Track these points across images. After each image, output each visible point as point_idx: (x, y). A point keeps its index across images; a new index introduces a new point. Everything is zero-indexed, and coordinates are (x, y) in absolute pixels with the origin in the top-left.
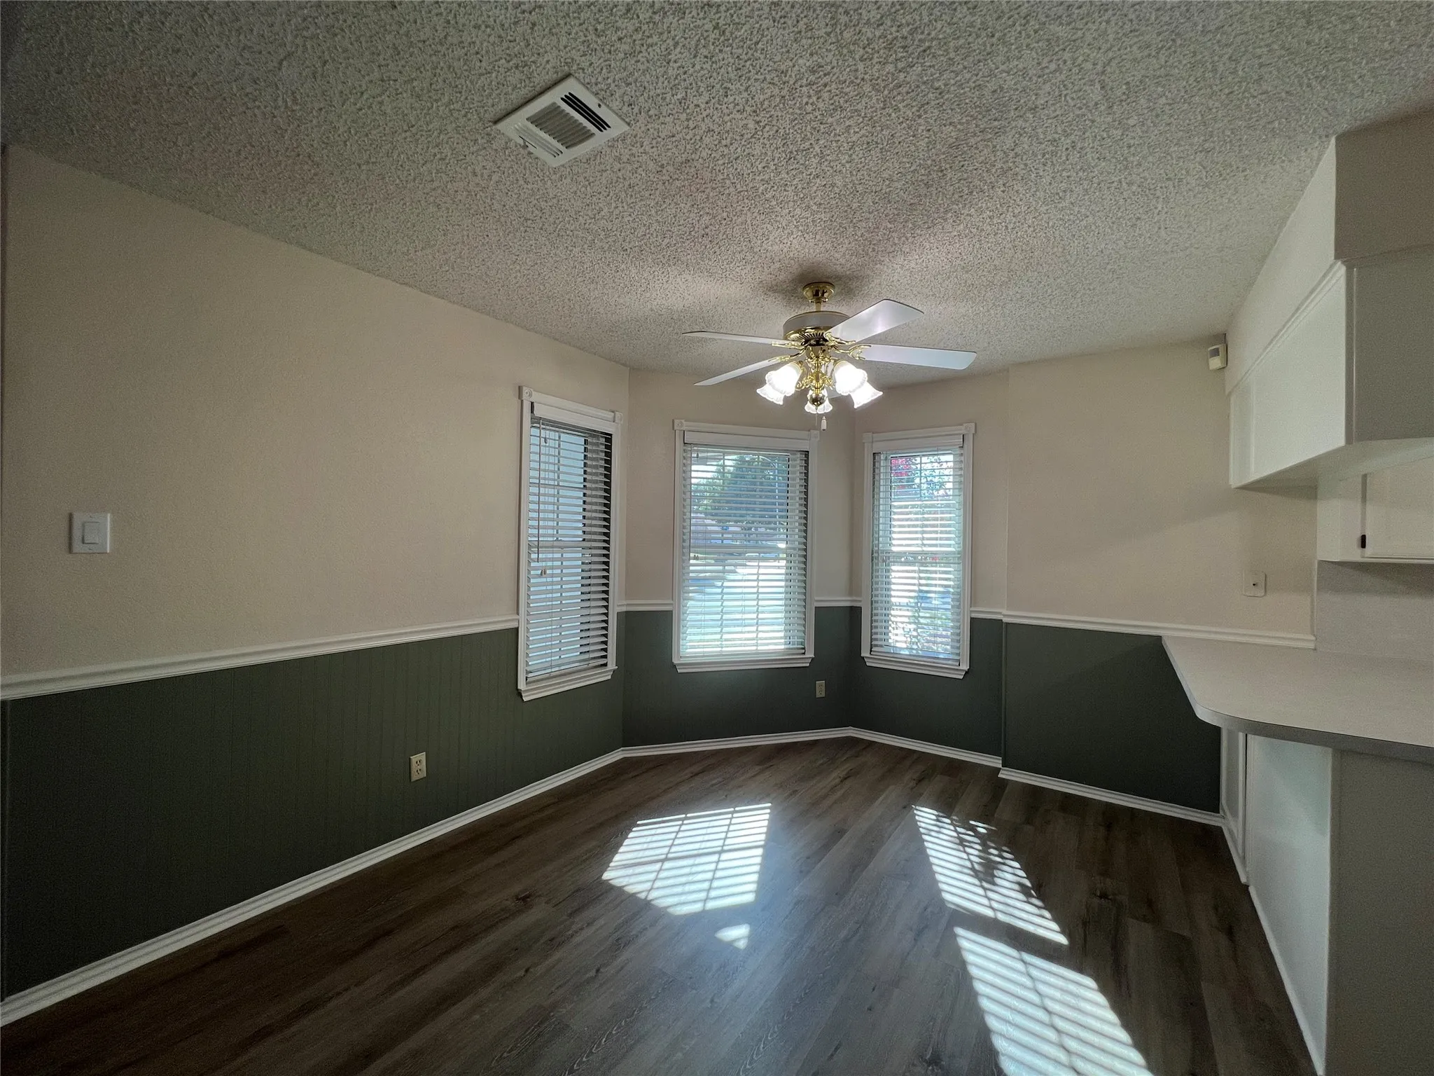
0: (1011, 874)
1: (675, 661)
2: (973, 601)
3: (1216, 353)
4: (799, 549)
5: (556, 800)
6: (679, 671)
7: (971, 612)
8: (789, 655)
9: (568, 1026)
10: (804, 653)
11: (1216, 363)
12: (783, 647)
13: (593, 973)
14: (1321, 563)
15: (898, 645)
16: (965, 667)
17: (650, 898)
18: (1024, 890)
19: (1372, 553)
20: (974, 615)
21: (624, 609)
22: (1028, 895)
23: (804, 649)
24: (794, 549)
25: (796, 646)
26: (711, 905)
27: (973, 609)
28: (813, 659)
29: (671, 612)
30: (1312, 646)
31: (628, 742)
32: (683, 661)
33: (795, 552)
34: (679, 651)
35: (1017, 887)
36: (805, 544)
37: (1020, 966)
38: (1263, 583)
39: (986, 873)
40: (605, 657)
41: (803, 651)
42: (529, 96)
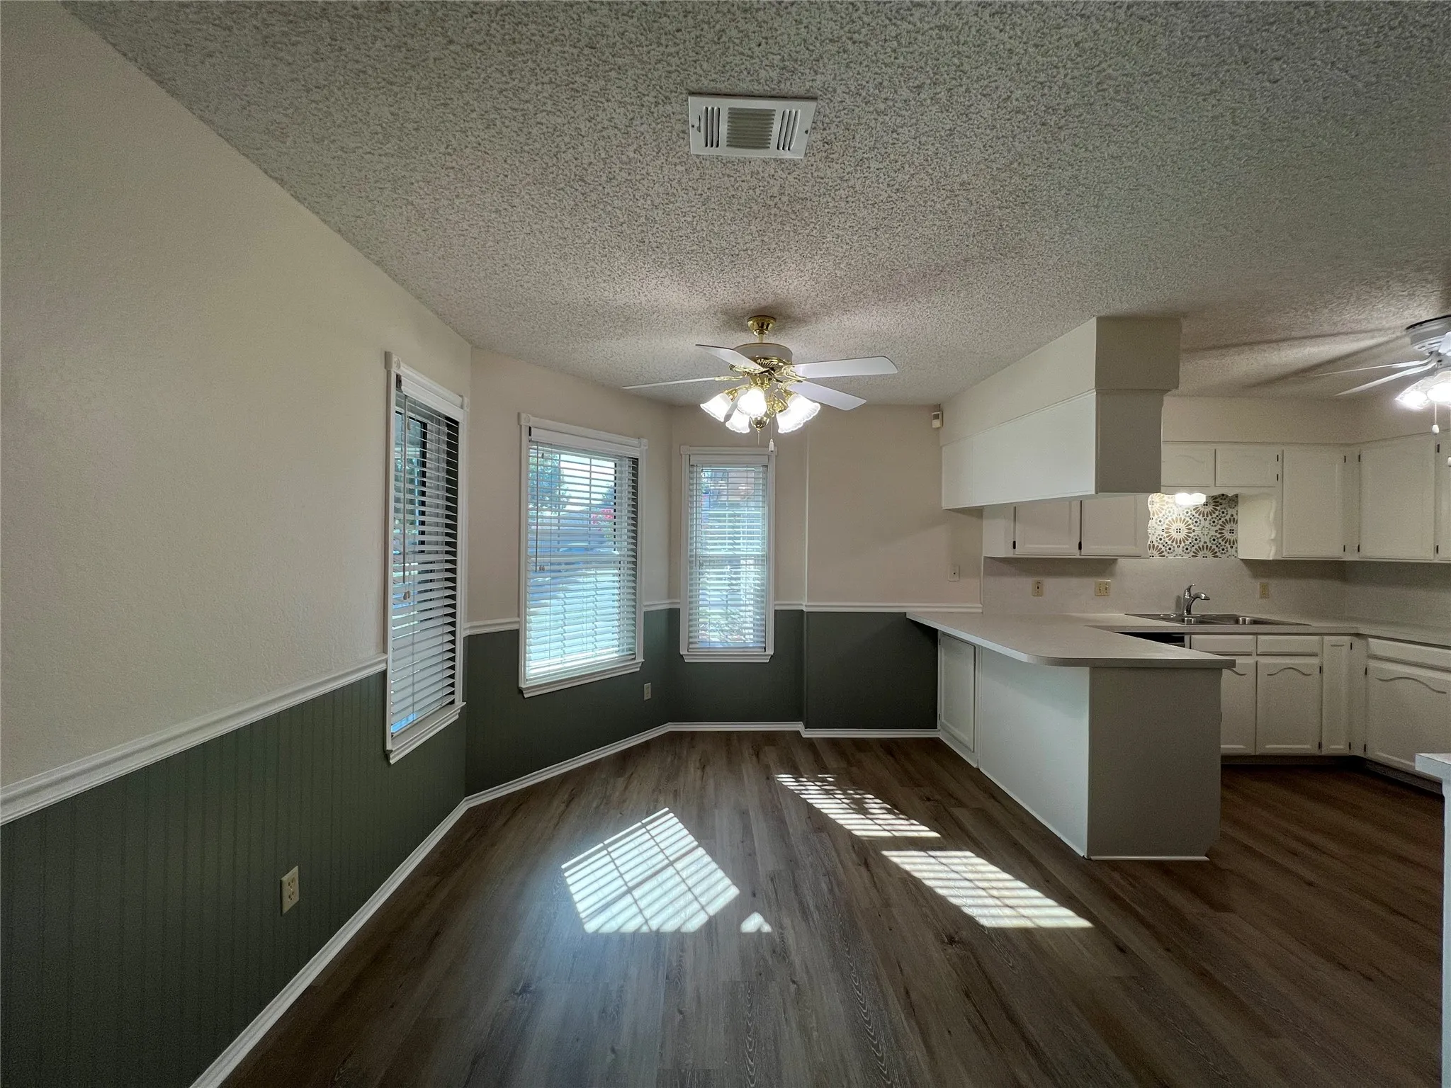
0: (874, 804)
1: (522, 685)
2: (776, 598)
3: (936, 417)
4: (628, 556)
5: (436, 879)
6: (526, 696)
7: (775, 605)
8: (623, 662)
9: (708, 1072)
10: (634, 659)
11: (936, 423)
12: (615, 655)
13: (679, 1017)
14: (986, 558)
15: (713, 639)
16: (770, 652)
17: (654, 928)
18: (889, 812)
19: (1021, 551)
20: (778, 608)
21: (468, 633)
22: (894, 814)
23: (635, 654)
24: (624, 556)
25: (626, 653)
26: (713, 909)
27: (776, 602)
28: (642, 663)
29: (517, 631)
30: (980, 611)
31: (471, 790)
32: (529, 684)
33: (624, 559)
34: (525, 674)
35: (884, 811)
36: (635, 551)
37: (932, 860)
38: (958, 572)
39: (861, 809)
40: (453, 693)
41: (633, 657)
42: (756, 93)
